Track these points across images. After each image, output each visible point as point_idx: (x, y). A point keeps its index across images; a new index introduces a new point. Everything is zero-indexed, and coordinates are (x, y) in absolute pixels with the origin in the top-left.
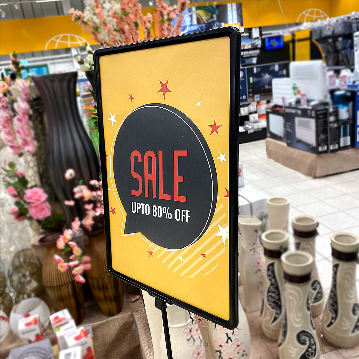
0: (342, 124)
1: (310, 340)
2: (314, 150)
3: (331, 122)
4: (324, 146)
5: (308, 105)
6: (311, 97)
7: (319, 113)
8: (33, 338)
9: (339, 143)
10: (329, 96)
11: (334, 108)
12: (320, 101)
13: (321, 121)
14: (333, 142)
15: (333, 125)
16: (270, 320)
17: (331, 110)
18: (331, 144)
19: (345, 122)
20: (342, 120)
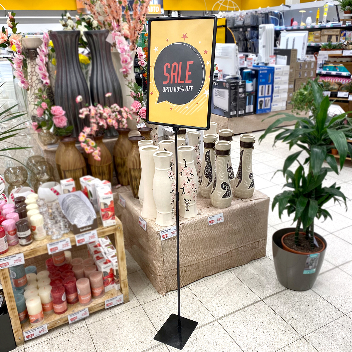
0: (248, 95)
1: (228, 188)
2: (226, 114)
3: (240, 93)
4: (234, 111)
5: (223, 79)
6: (226, 73)
7: (231, 85)
8: (71, 190)
9: (245, 110)
10: (239, 72)
11: (242, 82)
12: (232, 76)
13: (232, 91)
14: (241, 109)
15: (241, 95)
16: (206, 185)
17: (240, 83)
18: (239, 110)
19: (250, 93)
20: (247, 92)
